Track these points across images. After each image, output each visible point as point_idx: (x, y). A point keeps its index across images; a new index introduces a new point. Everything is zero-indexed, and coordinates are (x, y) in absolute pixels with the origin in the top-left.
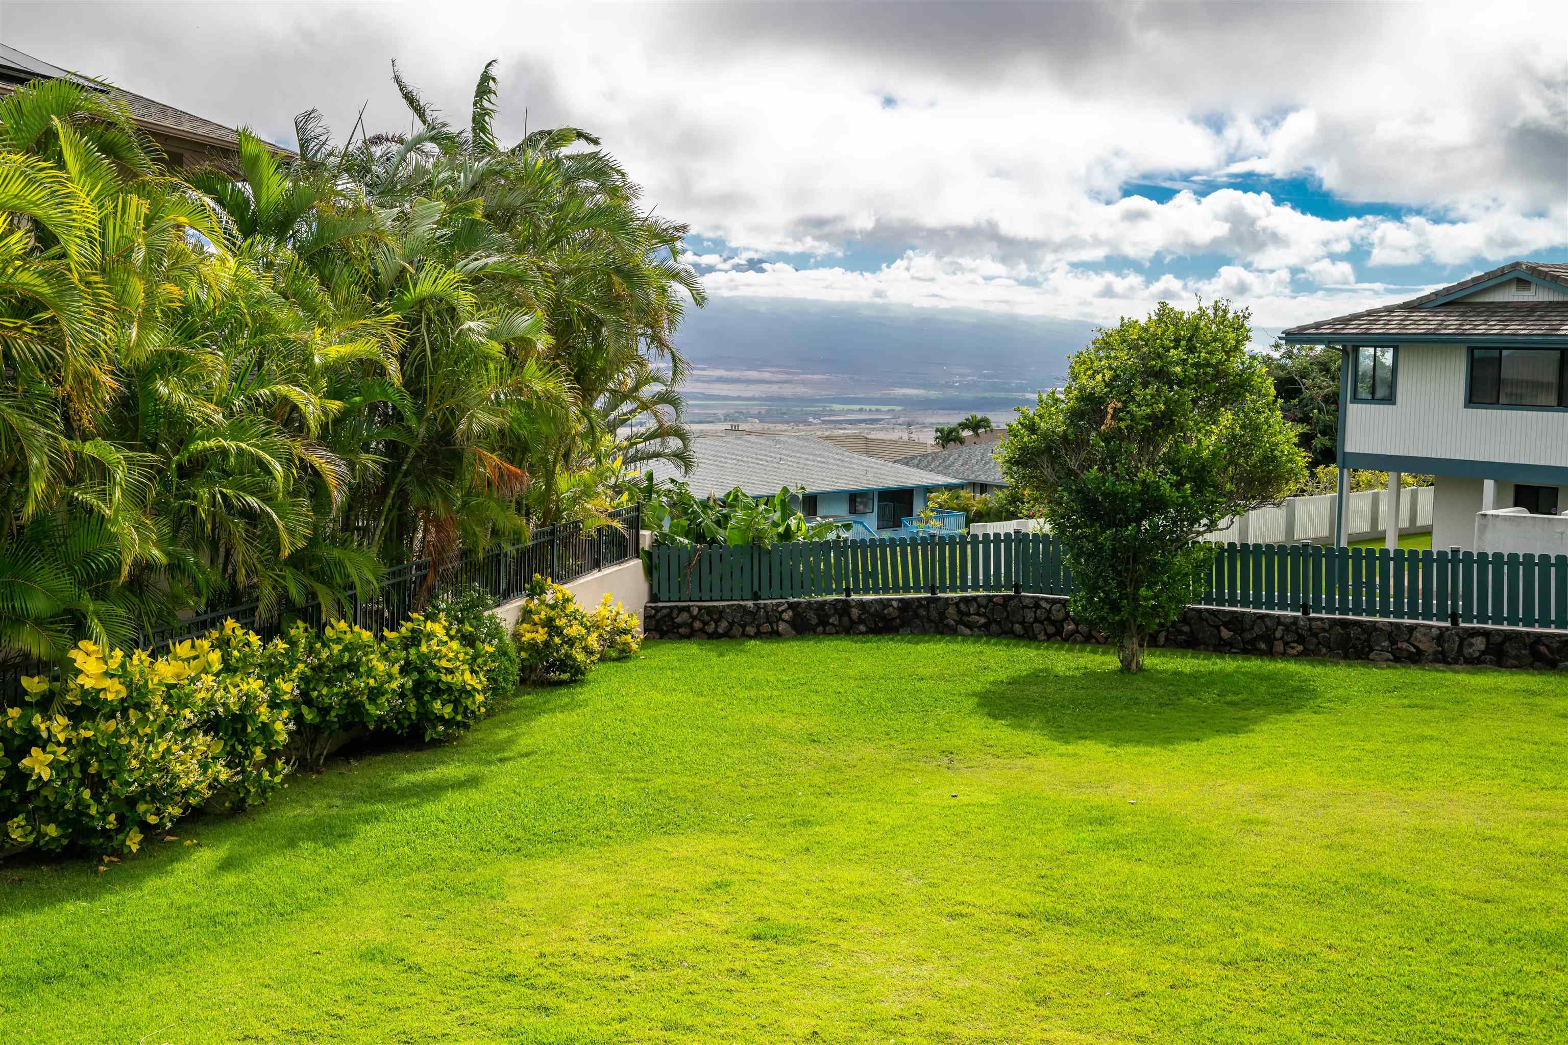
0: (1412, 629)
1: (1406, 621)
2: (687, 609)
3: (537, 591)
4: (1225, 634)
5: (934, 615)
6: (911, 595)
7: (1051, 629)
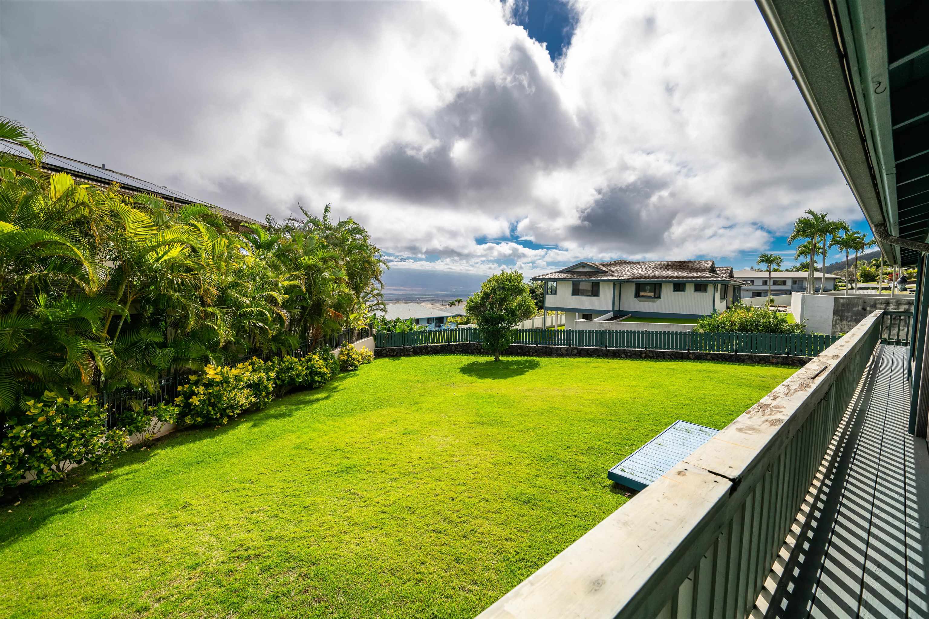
0: (561, 348)
1: (560, 346)
2: (385, 349)
3: (344, 346)
4: (519, 351)
5: (449, 349)
6: (443, 344)
7: (478, 351)
